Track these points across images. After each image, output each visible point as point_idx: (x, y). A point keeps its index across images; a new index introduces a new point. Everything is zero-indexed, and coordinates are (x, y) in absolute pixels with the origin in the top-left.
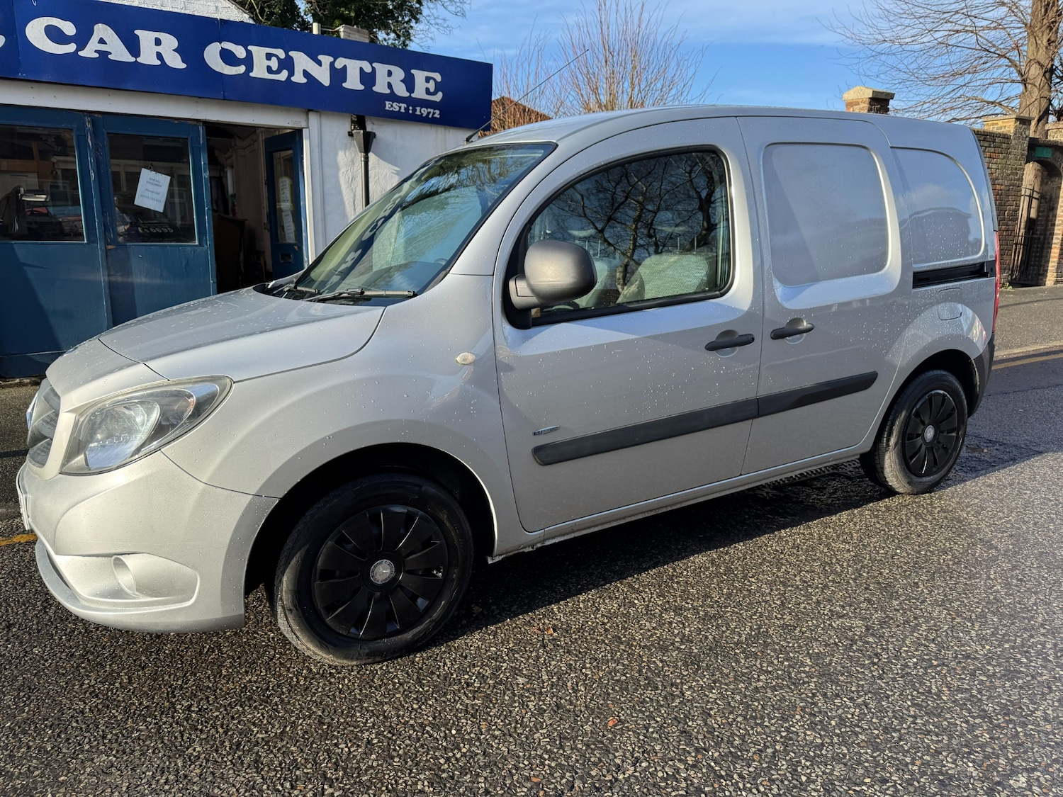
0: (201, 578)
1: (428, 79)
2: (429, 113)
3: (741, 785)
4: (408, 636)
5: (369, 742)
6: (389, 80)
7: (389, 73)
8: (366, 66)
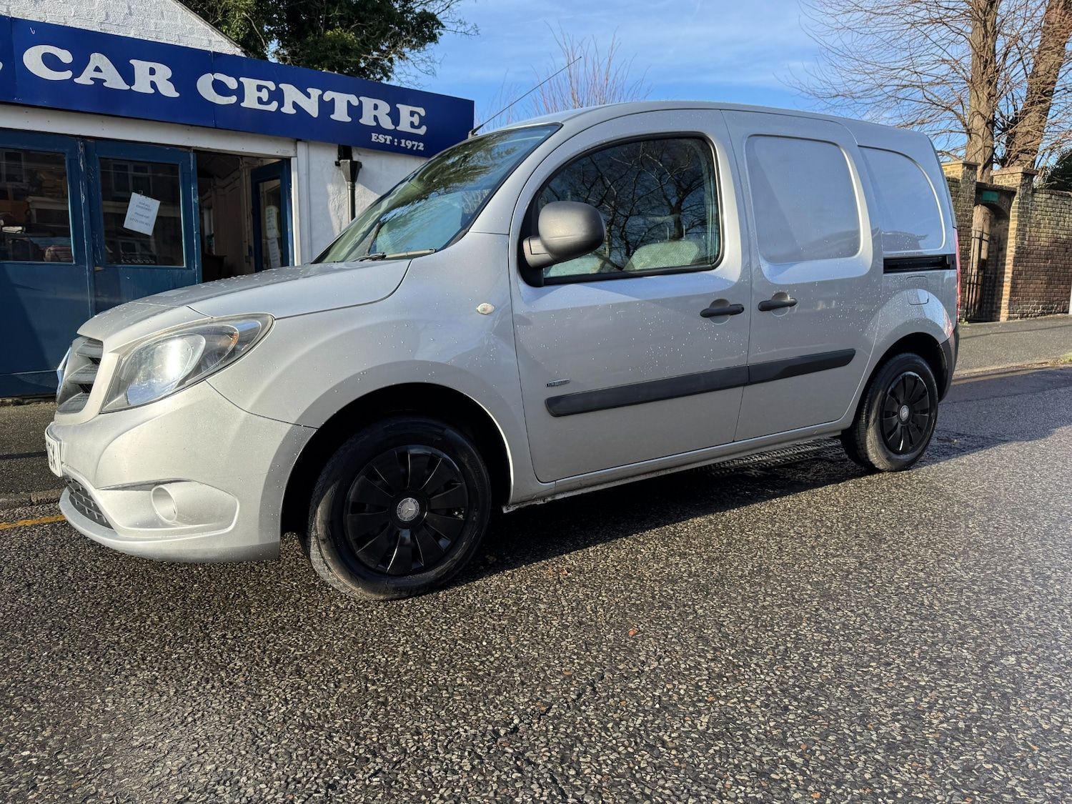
0: (240, 503)
1: (412, 114)
2: (413, 146)
3: (759, 671)
4: (432, 574)
5: (405, 653)
6: (376, 113)
7: (376, 107)
8: (353, 100)
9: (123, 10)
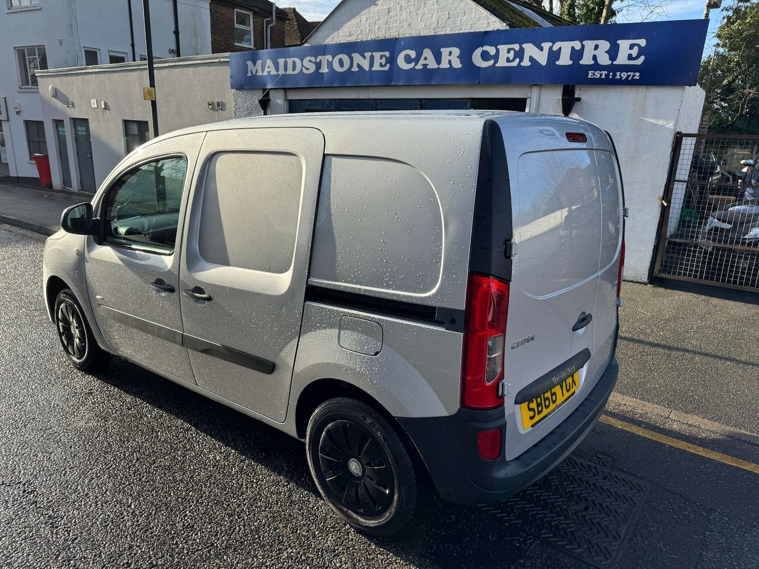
1: (632, 46)
2: (628, 76)
6: (595, 53)
7: (596, 47)
8: (577, 45)
9: (446, 17)
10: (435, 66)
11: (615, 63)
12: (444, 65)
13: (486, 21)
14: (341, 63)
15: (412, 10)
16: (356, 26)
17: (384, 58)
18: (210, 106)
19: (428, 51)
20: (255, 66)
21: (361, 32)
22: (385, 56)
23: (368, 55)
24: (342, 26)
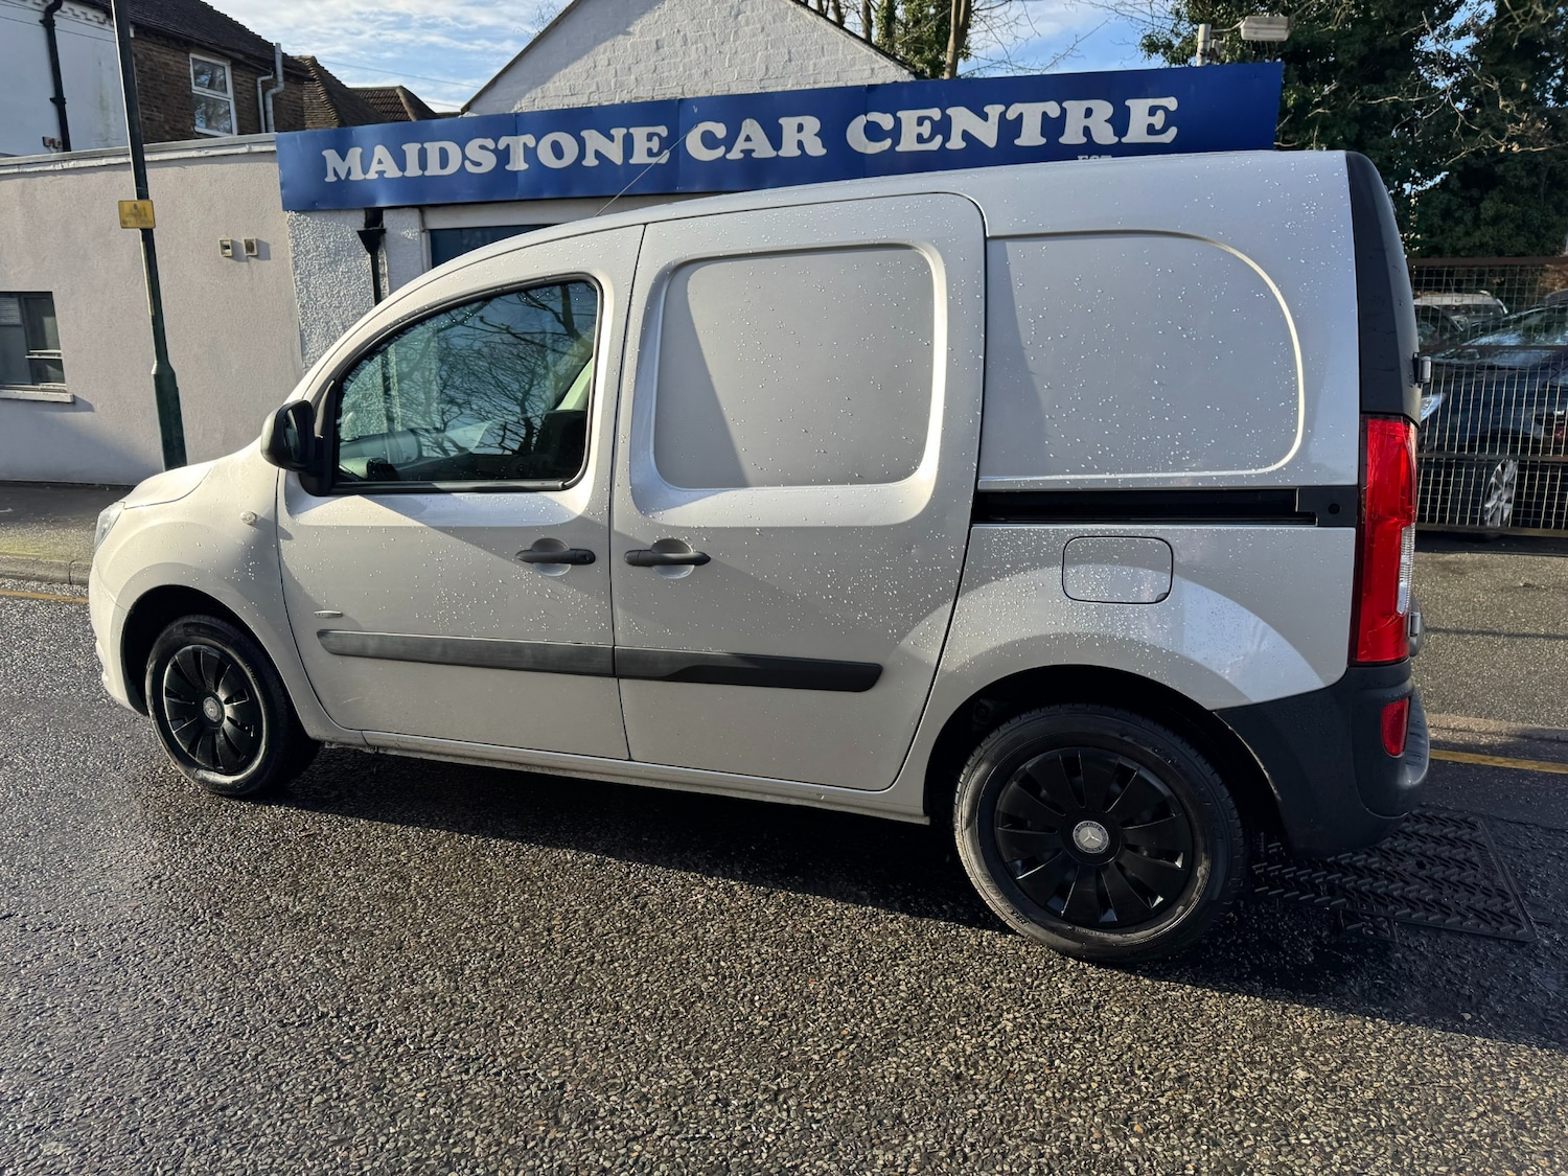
1: (1154, 111)
6: (1087, 122)
7: (1089, 113)
8: (1053, 109)
9: (783, 57)
10: (770, 153)
11: (1124, 140)
12: (789, 150)
13: (868, 67)
14: (558, 151)
15: (708, 45)
16: (585, 75)
17: (656, 139)
18: (229, 252)
19: (752, 125)
20: (343, 159)
21: (598, 88)
22: (658, 135)
23: (619, 133)
24: (551, 76)
